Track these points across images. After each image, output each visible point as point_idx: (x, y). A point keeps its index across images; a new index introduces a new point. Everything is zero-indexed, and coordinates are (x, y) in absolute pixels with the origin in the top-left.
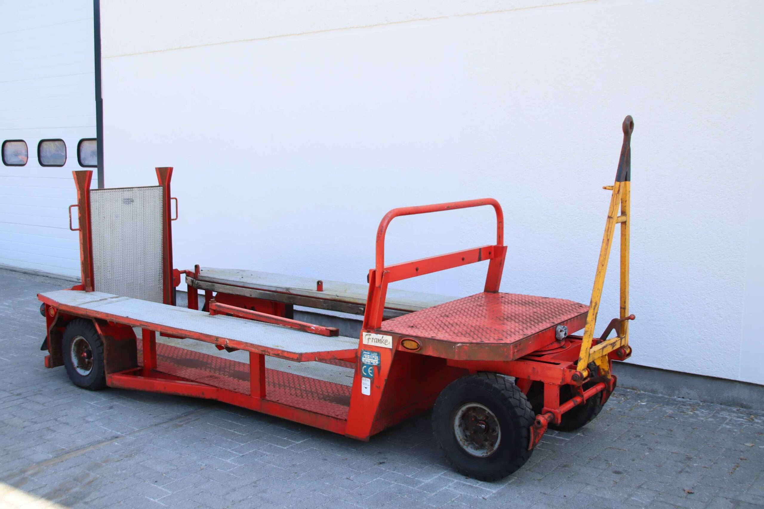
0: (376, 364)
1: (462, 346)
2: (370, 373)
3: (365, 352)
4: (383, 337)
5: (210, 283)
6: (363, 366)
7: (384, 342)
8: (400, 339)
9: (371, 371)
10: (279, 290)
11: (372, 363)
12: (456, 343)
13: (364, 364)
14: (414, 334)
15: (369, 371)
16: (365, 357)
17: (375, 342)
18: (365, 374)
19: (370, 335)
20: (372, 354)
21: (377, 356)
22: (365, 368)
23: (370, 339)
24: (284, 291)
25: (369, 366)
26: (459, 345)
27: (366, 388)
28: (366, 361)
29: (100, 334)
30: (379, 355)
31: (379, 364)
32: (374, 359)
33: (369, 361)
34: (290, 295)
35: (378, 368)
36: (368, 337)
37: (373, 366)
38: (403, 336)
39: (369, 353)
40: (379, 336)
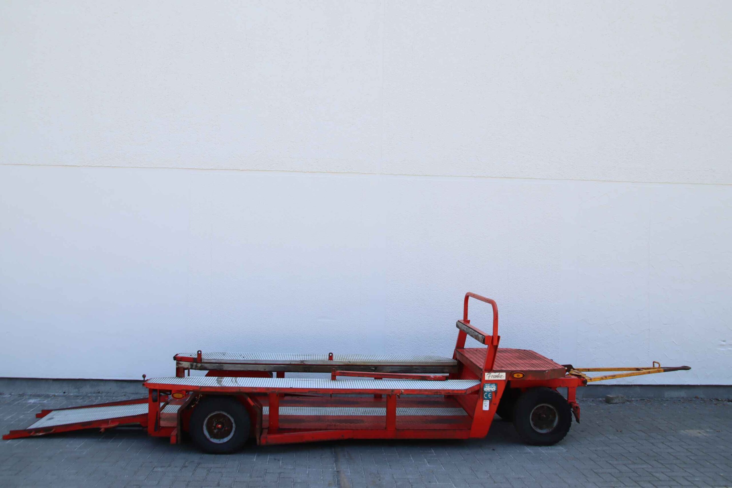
0: (494, 391)
1: (548, 372)
2: (490, 396)
3: (486, 385)
4: (499, 374)
5: (218, 364)
6: (484, 394)
7: (500, 377)
8: (510, 374)
9: (490, 395)
10: (293, 363)
11: (491, 390)
12: (545, 371)
13: (485, 392)
14: (520, 369)
15: (489, 395)
16: (486, 388)
17: (493, 377)
18: (486, 398)
19: (491, 374)
20: (491, 385)
21: (495, 385)
22: (486, 394)
23: (490, 376)
24: (299, 363)
25: (488, 392)
26: (547, 371)
27: (486, 406)
28: (487, 390)
29: (254, 405)
30: (496, 385)
31: (496, 390)
32: (493, 388)
33: (489, 390)
34: (305, 366)
35: (495, 393)
36: (489, 375)
37: (492, 392)
38: (513, 371)
39: (489, 385)
40: (497, 374)
